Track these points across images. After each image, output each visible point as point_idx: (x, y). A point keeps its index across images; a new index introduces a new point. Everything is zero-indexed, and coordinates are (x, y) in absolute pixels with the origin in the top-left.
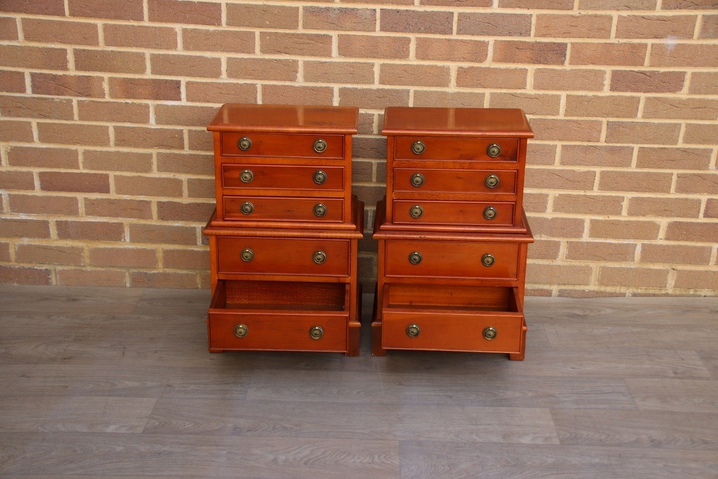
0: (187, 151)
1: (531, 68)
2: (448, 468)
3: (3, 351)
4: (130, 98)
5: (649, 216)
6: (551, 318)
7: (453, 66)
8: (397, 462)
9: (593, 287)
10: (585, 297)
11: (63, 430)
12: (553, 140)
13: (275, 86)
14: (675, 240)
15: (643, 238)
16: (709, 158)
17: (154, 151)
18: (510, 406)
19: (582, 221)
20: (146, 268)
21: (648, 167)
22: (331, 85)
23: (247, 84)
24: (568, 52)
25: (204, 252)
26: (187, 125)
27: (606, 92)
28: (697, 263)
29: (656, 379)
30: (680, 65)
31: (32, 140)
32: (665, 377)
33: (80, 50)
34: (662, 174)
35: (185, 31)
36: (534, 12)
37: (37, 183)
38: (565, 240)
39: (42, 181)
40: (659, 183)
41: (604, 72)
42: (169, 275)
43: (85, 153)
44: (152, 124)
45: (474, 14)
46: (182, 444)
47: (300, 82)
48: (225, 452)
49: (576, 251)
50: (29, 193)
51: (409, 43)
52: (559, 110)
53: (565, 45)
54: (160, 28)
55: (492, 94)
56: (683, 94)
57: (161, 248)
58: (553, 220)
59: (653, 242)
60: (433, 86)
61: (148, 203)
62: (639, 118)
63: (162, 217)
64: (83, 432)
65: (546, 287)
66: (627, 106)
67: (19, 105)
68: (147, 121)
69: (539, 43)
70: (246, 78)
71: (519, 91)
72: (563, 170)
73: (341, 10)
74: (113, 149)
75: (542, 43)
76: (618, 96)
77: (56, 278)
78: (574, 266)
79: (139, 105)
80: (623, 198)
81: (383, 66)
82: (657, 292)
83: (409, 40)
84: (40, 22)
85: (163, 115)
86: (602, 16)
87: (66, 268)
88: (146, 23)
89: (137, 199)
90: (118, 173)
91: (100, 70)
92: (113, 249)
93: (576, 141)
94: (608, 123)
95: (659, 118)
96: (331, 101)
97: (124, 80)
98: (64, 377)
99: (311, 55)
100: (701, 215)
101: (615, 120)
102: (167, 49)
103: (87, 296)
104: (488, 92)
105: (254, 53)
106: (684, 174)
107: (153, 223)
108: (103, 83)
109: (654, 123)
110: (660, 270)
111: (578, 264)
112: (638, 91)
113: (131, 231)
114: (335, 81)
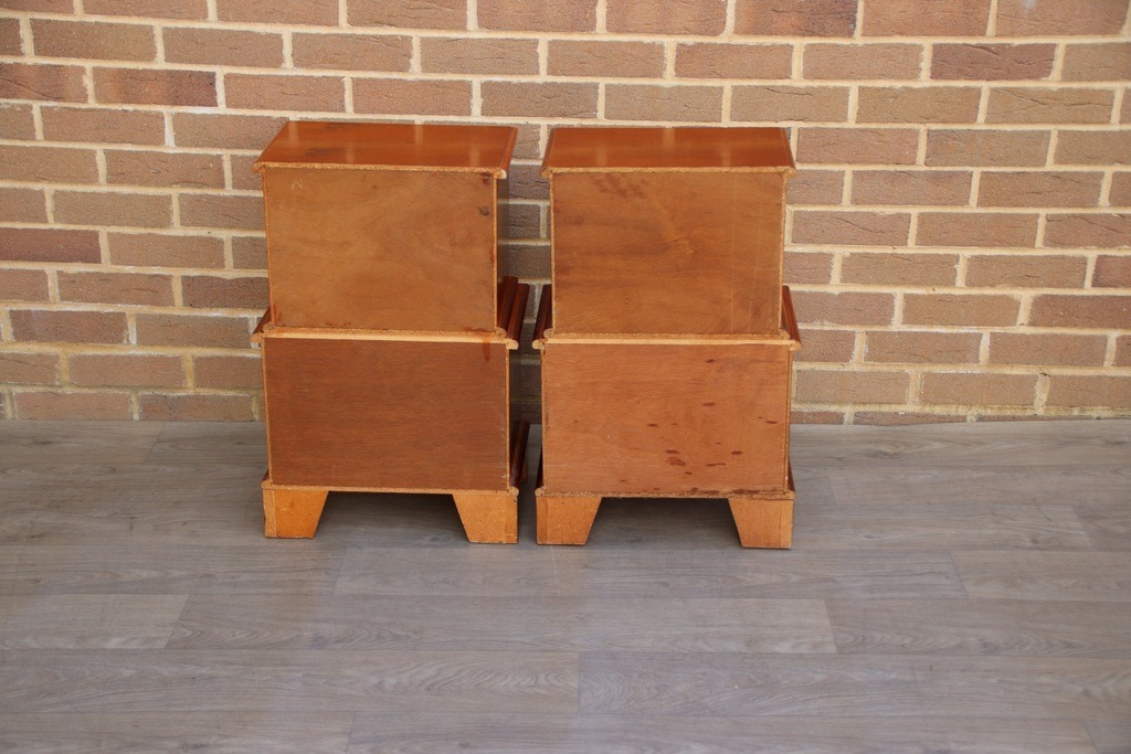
0: (229, 191)
1: (799, 44)
2: (656, 692)
4: (130, 103)
5: (1000, 286)
6: (840, 459)
7: (670, 43)
8: (574, 685)
9: (911, 407)
10: (900, 425)
11: (35, 646)
12: (837, 162)
13: (375, 80)
14: (1045, 326)
15: (992, 324)
16: (1097, 187)
17: (174, 192)
18: (763, 597)
19: (890, 298)
20: (166, 388)
21: (998, 205)
22: (467, 78)
23: (328, 78)
24: (860, 16)
26: (228, 148)
27: (924, 81)
28: (1084, 364)
29: (1002, 552)
30: (1045, 33)
32: (1017, 547)
33: (41, 21)
34: (1020, 215)
38: (863, 329)
40: (1018, 232)
41: (920, 48)
42: (204, 398)
43: (57, 195)
44: (170, 146)
46: (230, 664)
47: (416, 73)
48: (300, 675)
49: (882, 348)
51: (595, 5)
52: (846, 113)
53: (854, 3)
55: (735, 89)
56: (1053, 82)
57: (189, 354)
58: (842, 295)
59: (1010, 330)
60: (636, 76)
61: (167, 279)
62: (980, 124)
63: (191, 303)
64: (69, 650)
65: (834, 408)
66: (959, 104)
68: (160, 141)
69: (811, 1)
70: (324, 68)
71: (780, 83)
72: (856, 213)
74: (103, 188)
75: (816, 1)
76: (945, 87)
77: (13, 406)
78: (879, 373)
79: (147, 114)
80: (957, 257)
81: (552, 44)
82: (1019, 413)
83: (594, 1)
85: (190, 131)
87: (30, 390)
89: (148, 273)
90: (114, 229)
91: (78, 56)
92: (108, 356)
93: (876, 163)
94: (929, 133)
95: (1014, 122)
96: (469, 104)
97: (120, 71)
98: (33, 565)
99: (434, 27)
100: (1088, 283)
101: (940, 127)
102: (191, 19)
103: (67, 437)
104: (728, 85)
105: (337, 24)
106: (1058, 215)
107: (176, 313)
108: (84, 77)
109: (1005, 131)
110: (1023, 376)
111: (886, 369)
112: (978, 78)
113: (138, 327)
114: (473, 71)
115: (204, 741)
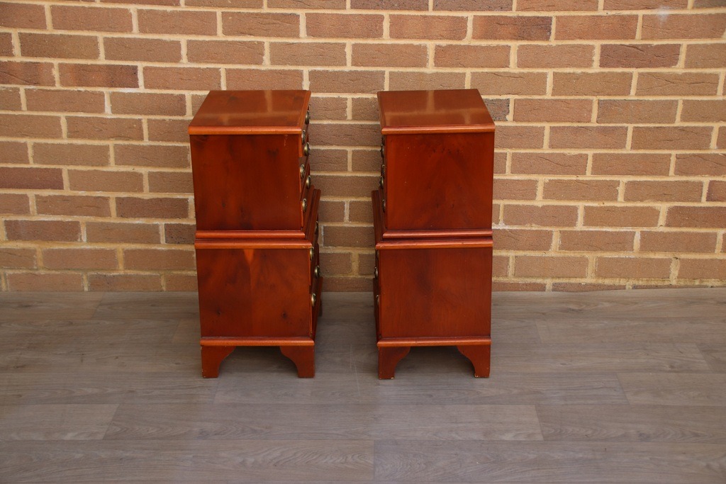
0: (146, 142)
1: (514, 45)
2: (424, 466)
4: (82, 86)
5: (647, 201)
6: (543, 314)
7: (431, 45)
8: (371, 462)
9: (590, 279)
10: (582, 291)
11: (17, 439)
12: (540, 121)
13: (240, 70)
14: (676, 226)
15: (642, 225)
16: (709, 137)
17: (111, 143)
18: (494, 404)
20: (106, 270)
21: (644, 148)
22: (300, 68)
23: (210, 69)
24: (553, 27)
25: (168, 251)
26: (145, 114)
27: (596, 68)
28: (702, 251)
29: (651, 374)
30: (674, 37)
32: (661, 371)
33: (26, 34)
34: (659, 155)
35: (140, 12)
38: (558, 229)
40: (658, 166)
41: (593, 47)
42: (130, 277)
43: (35, 146)
44: (108, 113)
46: (146, 449)
47: (267, 65)
48: (191, 456)
49: (570, 241)
51: (382, 21)
52: (545, 89)
53: (550, 19)
54: (113, 10)
55: (473, 74)
56: (679, 69)
57: (121, 247)
58: (544, 207)
59: (653, 229)
60: (409, 67)
61: (106, 199)
62: (632, 96)
63: (121, 214)
64: (39, 441)
65: (539, 281)
66: (618, 83)
68: (102, 110)
69: (522, 17)
70: (207, 62)
71: (502, 70)
72: (552, 154)
74: (65, 141)
75: (524, 17)
76: (609, 72)
77: (6, 282)
78: (569, 257)
79: (93, 93)
80: (619, 182)
81: (355, 46)
82: (660, 283)
83: (382, 18)
85: (121, 104)
87: (17, 272)
88: (98, 4)
89: (94, 195)
90: (72, 168)
91: (49, 56)
92: (68, 250)
93: (565, 121)
94: (599, 102)
95: (654, 95)
96: (301, 86)
97: (76, 66)
98: (17, 386)
99: (278, 36)
100: (704, 198)
101: (606, 98)
102: (121, 32)
103: (41, 302)
104: (468, 72)
105: (216, 35)
106: (684, 155)
107: (112, 221)
108: (53, 69)
109: (648, 101)
110: (662, 259)
111: (573, 255)
112: (630, 66)
113: (88, 231)
114: (303, 64)
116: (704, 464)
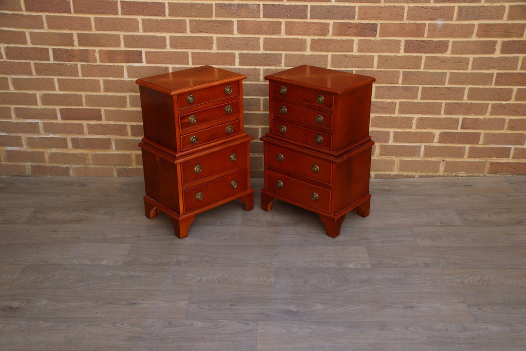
1: (356, 39)
2: (304, 283)
3: (42, 216)
4: (112, 62)
5: (428, 129)
7: (308, 39)
8: (273, 280)
9: (395, 172)
10: (391, 179)
11: (76, 263)
13: (200, 53)
14: (444, 143)
15: (425, 142)
16: (463, 93)
17: (127, 94)
18: (343, 245)
19: (389, 133)
20: (126, 165)
21: (428, 99)
22: (234, 52)
23: (183, 52)
24: (378, 29)
27: (402, 53)
28: (457, 157)
29: (430, 227)
30: (445, 37)
31: (54, 89)
32: (435, 226)
33: (81, 34)
34: (436, 103)
35: (143, 20)
36: (357, 5)
37: (59, 115)
39: (62, 114)
40: (435, 109)
41: (400, 41)
42: (139, 169)
43: (87, 96)
44: (126, 78)
45: (320, 6)
46: (146, 271)
47: (215, 50)
48: (171, 276)
49: (385, 151)
50: (55, 121)
51: (281, 25)
52: (373, 64)
53: (377, 24)
54: (128, 19)
55: (332, 56)
56: (448, 54)
57: (134, 153)
58: (371, 132)
59: (431, 144)
60: (296, 51)
61: (125, 126)
62: (422, 69)
63: (134, 135)
64: (88, 264)
66: (414, 62)
67: (46, 68)
68: (122, 76)
69: (360, 24)
70: (181, 48)
71: (349, 53)
72: (376, 102)
73: (238, 5)
74: (103, 93)
75: (362, 24)
76: (409, 56)
77: (73, 172)
78: (384, 160)
79: (118, 66)
80: (413, 118)
81: (265, 39)
82: (434, 175)
83: (281, 23)
84: (56, 17)
85: (132, 72)
86: (398, 7)
87: (78, 166)
88: (120, 16)
89: (119, 124)
90: (106, 108)
91: (94, 46)
92: (105, 154)
93: (384, 83)
94: (403, 72)
95: (434, 69)
96: (234, 61)
97: (108, 51)
98: (77, 232)
99: (221, 33)
100: (459, 127)
101: (408, 70)
102: (133, 31)
103: (91, 183)
104: (330, 54)
105: (186, 33)
106: (449, 103)
107: (129, 138)
108: (95, 53)
109: (431, 72)
110: (435, 161)
111: (386, 159)
112: (421, 53)
113: (116, 143)
114: (236, 49)
115: (136, 302)
116: (460, 281)
